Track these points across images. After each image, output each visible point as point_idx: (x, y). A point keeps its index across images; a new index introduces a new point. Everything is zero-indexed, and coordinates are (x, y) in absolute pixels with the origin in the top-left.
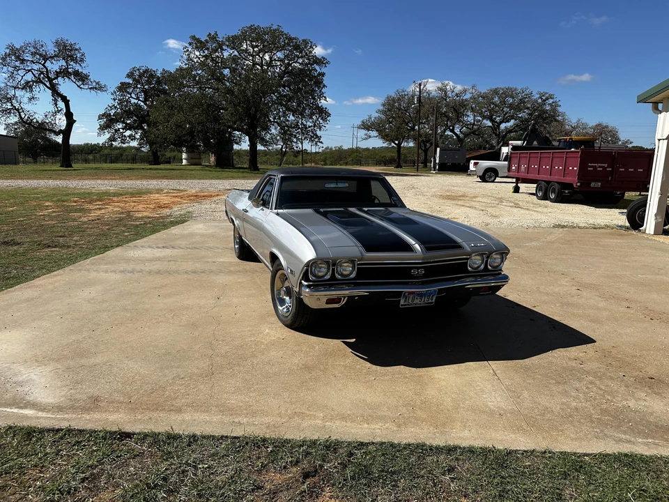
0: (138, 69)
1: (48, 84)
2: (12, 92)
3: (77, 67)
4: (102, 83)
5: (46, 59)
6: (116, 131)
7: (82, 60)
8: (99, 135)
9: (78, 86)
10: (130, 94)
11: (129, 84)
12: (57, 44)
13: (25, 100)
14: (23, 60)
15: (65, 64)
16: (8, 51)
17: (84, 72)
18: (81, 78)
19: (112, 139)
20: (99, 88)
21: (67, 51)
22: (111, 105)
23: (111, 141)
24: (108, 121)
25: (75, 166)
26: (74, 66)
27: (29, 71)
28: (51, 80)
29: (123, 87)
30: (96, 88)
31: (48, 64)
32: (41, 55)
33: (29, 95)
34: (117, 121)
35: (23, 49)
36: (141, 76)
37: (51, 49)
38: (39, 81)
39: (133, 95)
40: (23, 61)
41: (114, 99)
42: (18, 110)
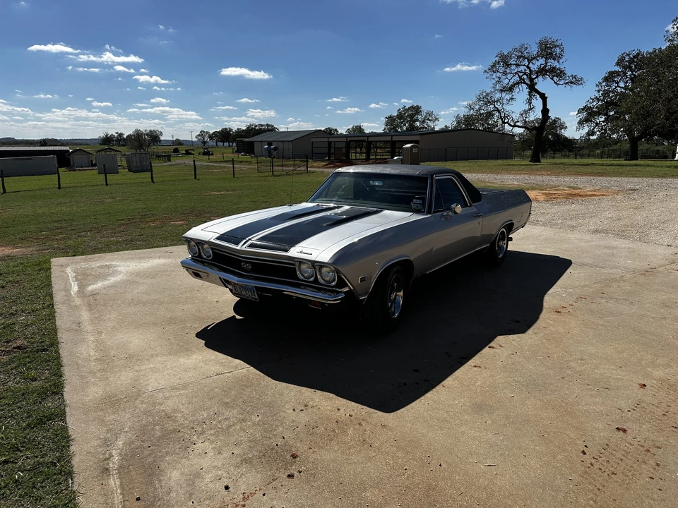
0: (628, 55)
1: (529, 83)
2: (497, 96)
3: (555, 64)
4: (579, 76)
5: (529, 61)
6: (597, 124)
7: (560, 56)
8: (578, 129)
9: (555, 83)
10: (618, 83)
11: (617, 72)
12: (541, 44)
13: (505, 101)
14: (511, 64)
15: (543, 63)
16: (497, 59)
17: (562, 67)
18: (556, 74)
19: (592, 133)
20: (576, 81)
21: (548, 50)
22: (593, 97)
23: (590, 135)
24: (589, 115)
25: (543, 161)
26: (552, 63)
27: (516, 73)
28: (531, 80)
29: (610, 77)
30: (572, 83)
31: (531, 65)
32: (525, 58)
33: (508, 97)
34: (598, 114)
35: (509, 56)
36: (631, 61)
37: (534, 50)
38: (522, 81)
39: (622, 84)
40: (508, 65)
41: (599, 91)
42: (498, 111)
